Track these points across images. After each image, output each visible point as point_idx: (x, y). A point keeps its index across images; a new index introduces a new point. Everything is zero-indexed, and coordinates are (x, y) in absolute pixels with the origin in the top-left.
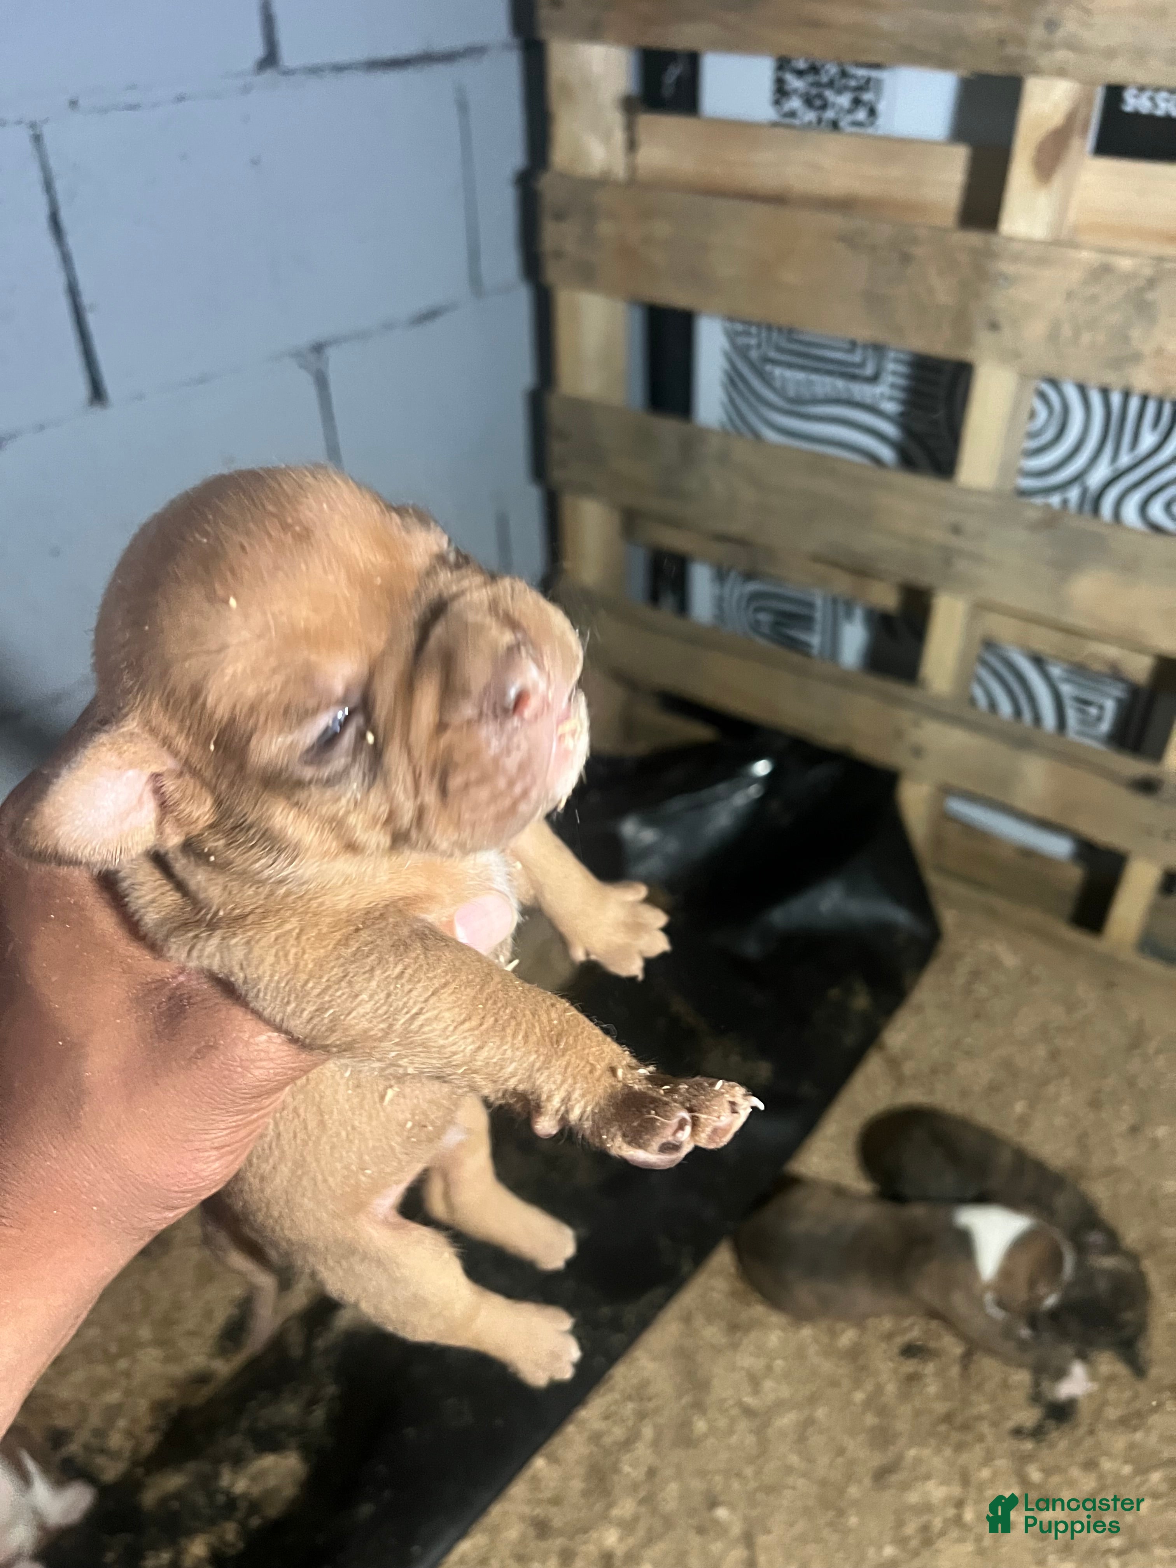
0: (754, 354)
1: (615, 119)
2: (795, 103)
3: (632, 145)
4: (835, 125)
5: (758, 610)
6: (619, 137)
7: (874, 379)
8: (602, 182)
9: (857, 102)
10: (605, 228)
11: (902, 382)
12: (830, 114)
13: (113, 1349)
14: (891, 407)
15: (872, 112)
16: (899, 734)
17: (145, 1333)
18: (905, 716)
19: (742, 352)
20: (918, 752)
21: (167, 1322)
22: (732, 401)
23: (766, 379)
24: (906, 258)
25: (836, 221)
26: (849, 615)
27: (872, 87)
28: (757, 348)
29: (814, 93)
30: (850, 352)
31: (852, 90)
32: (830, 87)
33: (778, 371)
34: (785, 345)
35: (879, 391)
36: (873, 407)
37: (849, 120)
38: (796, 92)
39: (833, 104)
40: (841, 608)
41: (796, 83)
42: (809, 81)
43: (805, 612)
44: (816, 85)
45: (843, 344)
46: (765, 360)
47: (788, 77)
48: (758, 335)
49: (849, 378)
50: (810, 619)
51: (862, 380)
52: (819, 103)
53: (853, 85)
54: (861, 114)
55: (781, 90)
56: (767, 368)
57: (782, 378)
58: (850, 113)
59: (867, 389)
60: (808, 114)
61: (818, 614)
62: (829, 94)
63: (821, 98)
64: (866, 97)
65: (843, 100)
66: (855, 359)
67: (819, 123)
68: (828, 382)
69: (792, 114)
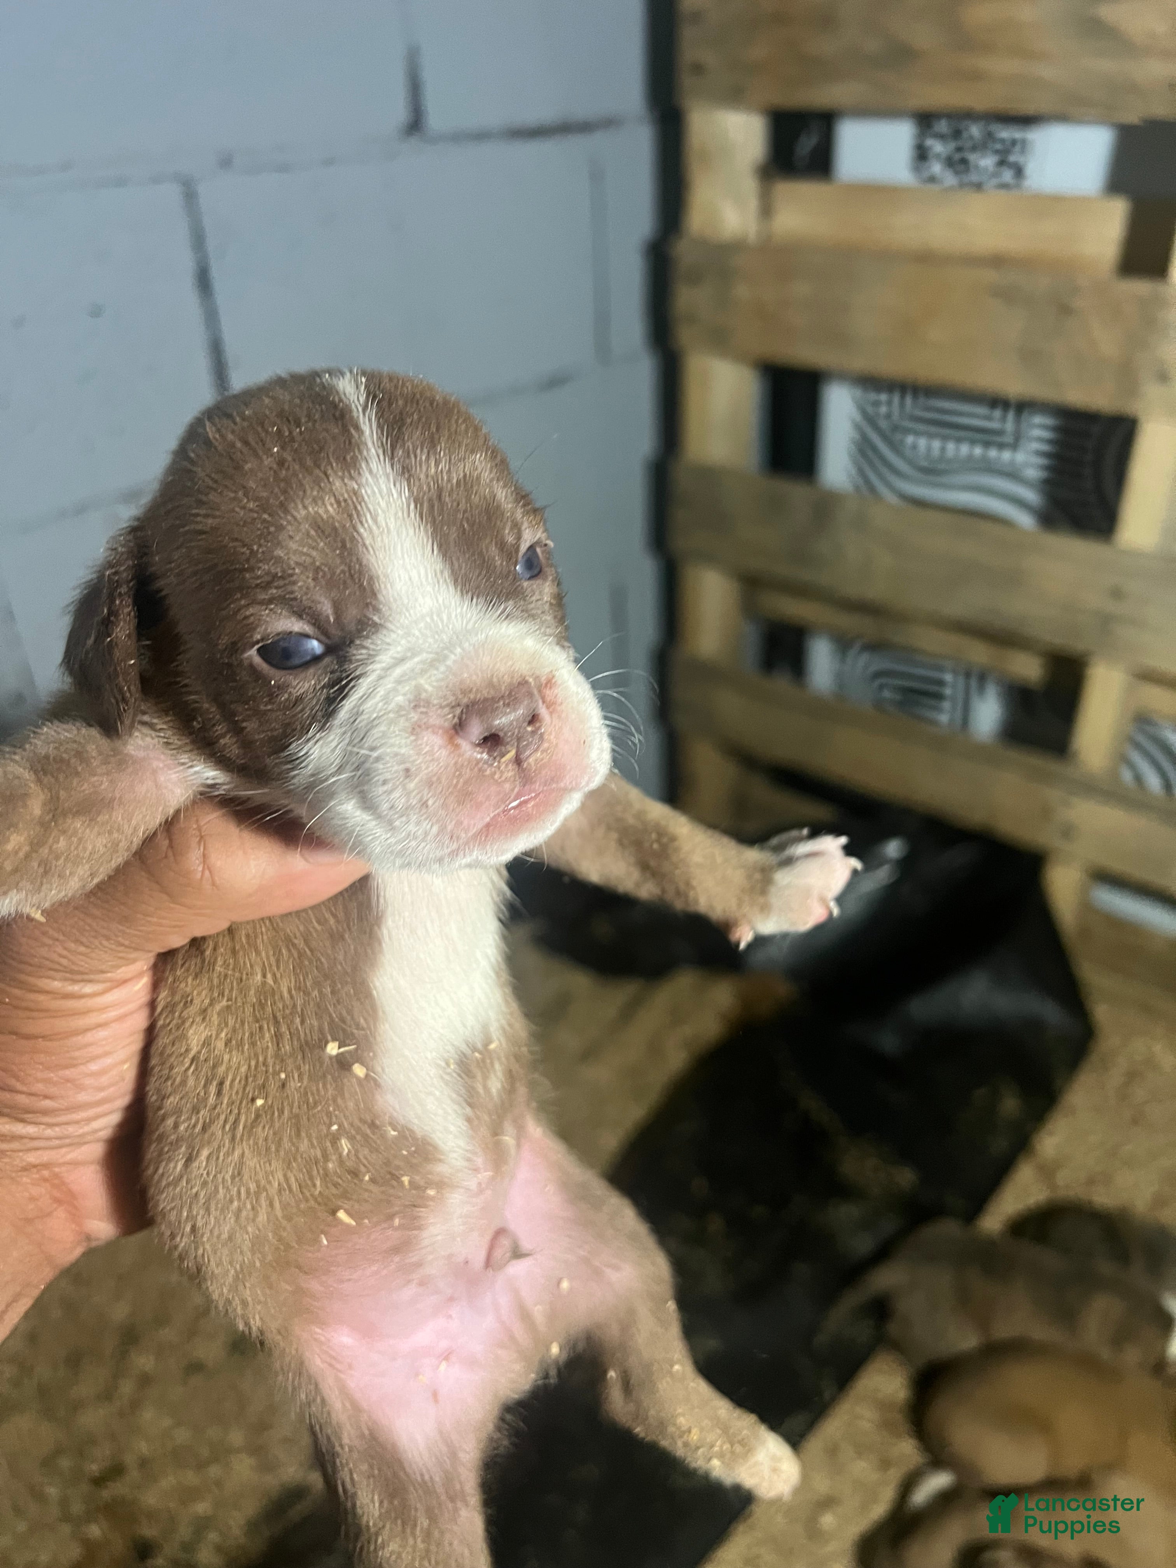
0: (884, 424)
1: (749, 185)
2: (937, 168)
3: (766, 210)
4: (978, 187)
5: (881, 687)
6: (753, 203)
7: (1014, 446)
8: (736, 247)
9: (1002, 163)
10: (742, 291)
11: (1045, 448)
12: (974, 177)
13: (205, 1452)
14: (1033, 473)
15: (1019, 172)
16: (1046, 813)
17: (237, 1437)
18: (1053, 794)
19: (870, 420)
20: (1068, 832)
21: (262, 1426)
22: (861, 472)
23: (896, 448)
24: (1065, 310)
25: (990, 276)
26: (981, 689)
27: (1017, 148)
28: (888, 416)
29: (957, 156)
30: (989, 418)
31: (997, 152)
32: (974, 149)
33: (910, 439)
34: (919, 413)
35: (1020, 457)
36: (1013, 474)
37: (994, 181)
38: (938, 156)
39: (977, 167)
40: (974, 683)
41: (937, 147)
42: (952, 145)
43: (933, 688)
44: (959, 149)
45: (982, 410)
46: (895, 428)
47: (929, 142)
48: (889, 403)
49: (987, 444)
50: (939, 697)
51: (1001, 446)
52: (962, 167)
53: (998, 146)
54: (1008, 176)
55: (921, 155)
56: (898, 436)
57: (914, 447)
58: (995, 175)
59: (1006, 455)
60: (950, 179)
61: (948, 691)
62: (972, 157)
63: (964, 161)
64: (1012, 158)
65: (987, 162)
66: (994, 425)
67: (962, 185)
68: (964, 449)
69: (932, 179)
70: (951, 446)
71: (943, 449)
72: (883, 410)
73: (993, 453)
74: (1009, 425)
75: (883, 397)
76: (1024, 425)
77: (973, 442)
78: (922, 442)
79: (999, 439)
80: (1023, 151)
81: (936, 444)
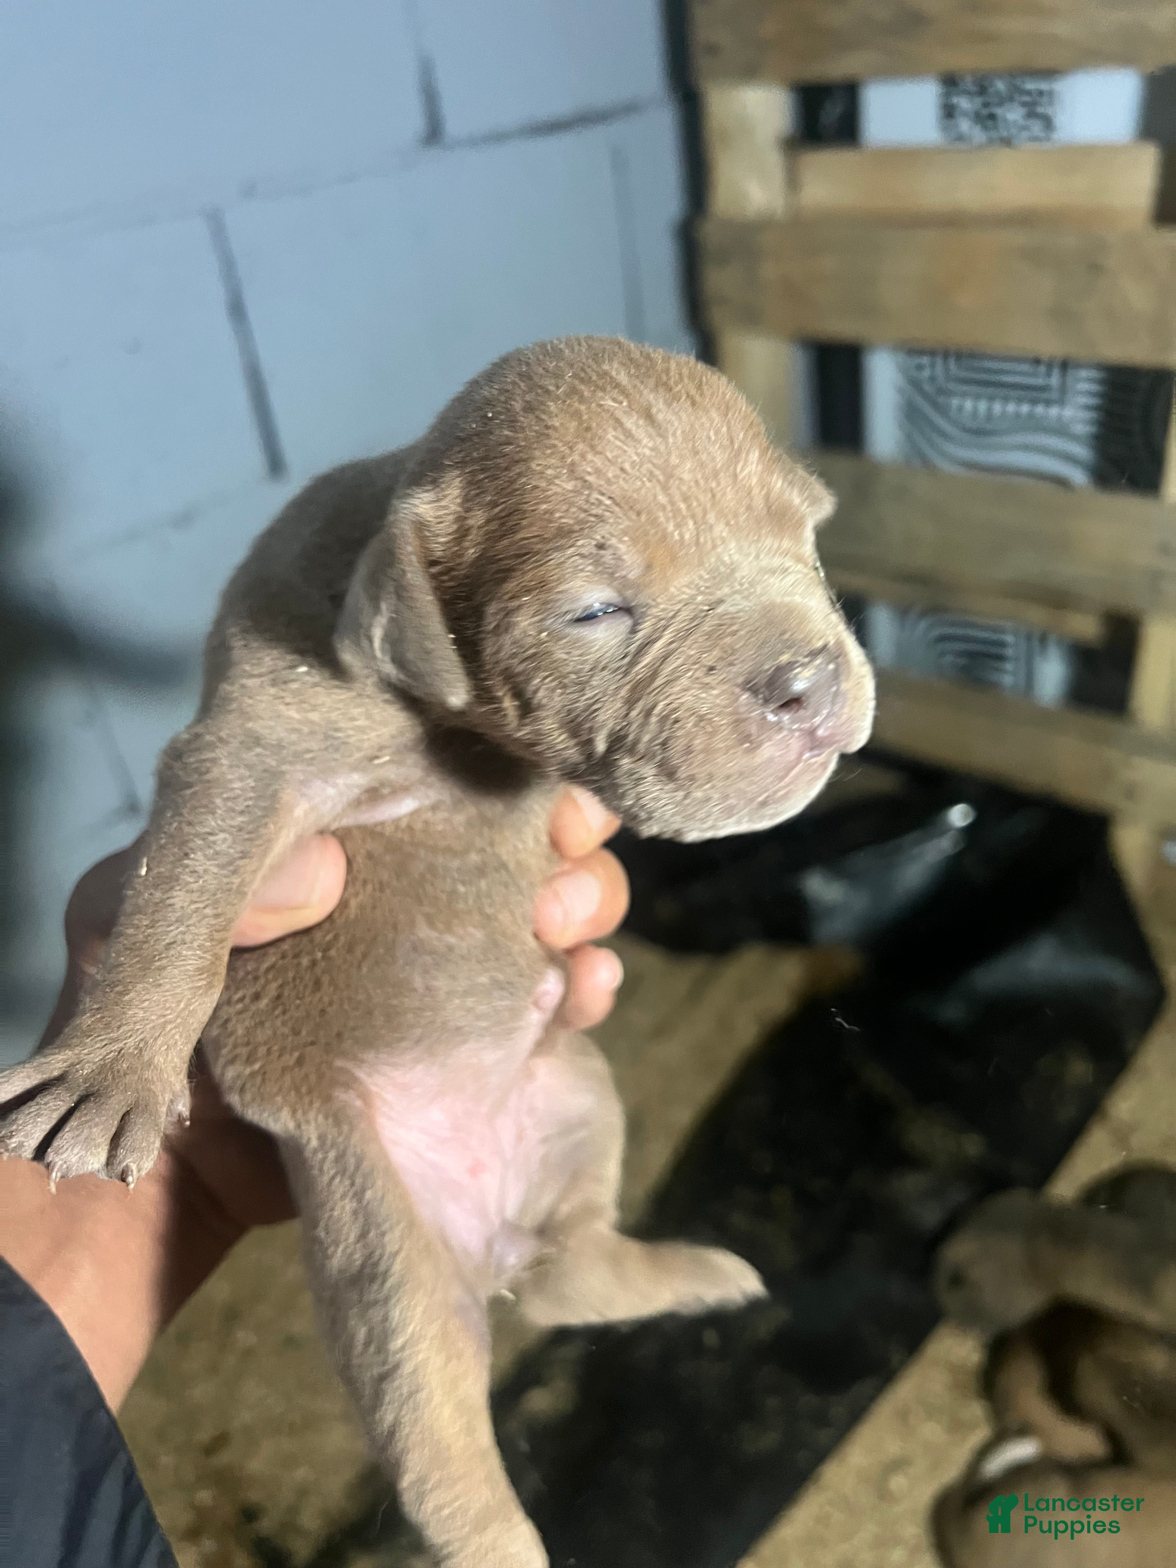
0: (927, 388)
1: (773, 160)
2: (965, 125)
3: (793, 182)
4: (1007, 142)
5: (942, 654)
6: (778, 177)
7: (1061, 402)
8: (764, 224)
9: (1030, 115)
10: (769, 270)
11: (1092, 401)
12: (1002, 132)
14: (1082, 428)
15: (1048, 123)
16: (1108, 774)
18: (1114, 755)
19: (915, 384)
20: (1131, 792)
22: (909, 437)
23: (942, 410)
24: (1096, 269)
26: (1044, 649)
27: (1045, 100)
28: (932, 379)
29: (985, 112)
30: (1034, 375)
31: (1024, 104)
32: (1000, 104)
33: (955, 402)
34: (964, 374)
35: (1068, 412)
36: (1061, 430)
37: (1025, 134)
38: (965, 114)
39: (1005, 120)
40: (1036, 644)
41: (964, 103)
42: (978, 101)
43: (993, 650)
44: (986, 105)
45: (1025, 367)
46: (941, 391)
47: (955, 100)
48: (933, 366)
49: (1034, 402)
50: (1001, 658)
51: (1048, 403)
52: (990, 123)
53: (1026, 99)
54: (1036, 127)
55: (949, 112)
56: (941, 400)
57: (960, 408)
58: (1025, 128)
59: (1054, 411)
60: (978, 135)
61: (1009, 652)
62: (998, 111)
63: (992, 117)
64: (1040, 110)
65: (1013, 114)
66: (1040, 381)
67: (991, 141)
68: (1011, 408)
69: (960, 138)
70: (997, 407)
71: (989, 410)
72: (926, 373)
73: (1040, 409)
74: (1055, 380)
75: (925, 360)
76: (1070, 379)
77: (1020, 401)
78: (968, 405)
79: (1045, 395)
80: (1051, 103)
81: (983, 406)
